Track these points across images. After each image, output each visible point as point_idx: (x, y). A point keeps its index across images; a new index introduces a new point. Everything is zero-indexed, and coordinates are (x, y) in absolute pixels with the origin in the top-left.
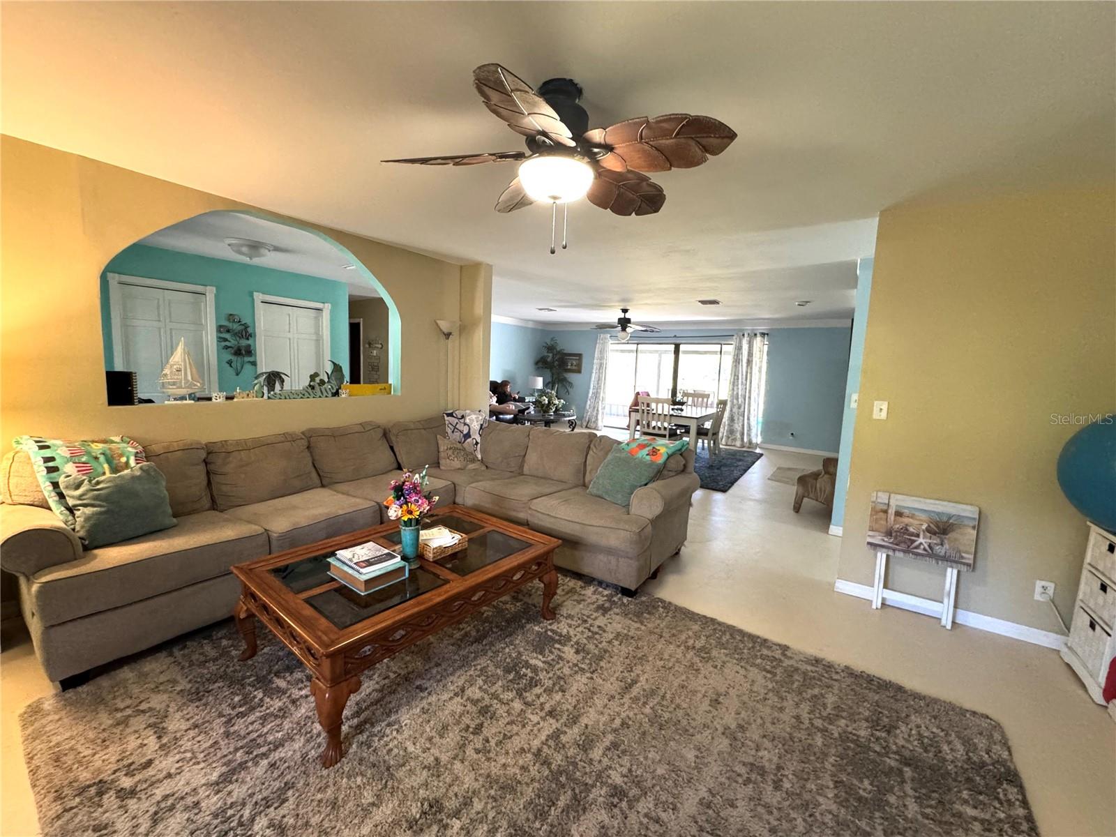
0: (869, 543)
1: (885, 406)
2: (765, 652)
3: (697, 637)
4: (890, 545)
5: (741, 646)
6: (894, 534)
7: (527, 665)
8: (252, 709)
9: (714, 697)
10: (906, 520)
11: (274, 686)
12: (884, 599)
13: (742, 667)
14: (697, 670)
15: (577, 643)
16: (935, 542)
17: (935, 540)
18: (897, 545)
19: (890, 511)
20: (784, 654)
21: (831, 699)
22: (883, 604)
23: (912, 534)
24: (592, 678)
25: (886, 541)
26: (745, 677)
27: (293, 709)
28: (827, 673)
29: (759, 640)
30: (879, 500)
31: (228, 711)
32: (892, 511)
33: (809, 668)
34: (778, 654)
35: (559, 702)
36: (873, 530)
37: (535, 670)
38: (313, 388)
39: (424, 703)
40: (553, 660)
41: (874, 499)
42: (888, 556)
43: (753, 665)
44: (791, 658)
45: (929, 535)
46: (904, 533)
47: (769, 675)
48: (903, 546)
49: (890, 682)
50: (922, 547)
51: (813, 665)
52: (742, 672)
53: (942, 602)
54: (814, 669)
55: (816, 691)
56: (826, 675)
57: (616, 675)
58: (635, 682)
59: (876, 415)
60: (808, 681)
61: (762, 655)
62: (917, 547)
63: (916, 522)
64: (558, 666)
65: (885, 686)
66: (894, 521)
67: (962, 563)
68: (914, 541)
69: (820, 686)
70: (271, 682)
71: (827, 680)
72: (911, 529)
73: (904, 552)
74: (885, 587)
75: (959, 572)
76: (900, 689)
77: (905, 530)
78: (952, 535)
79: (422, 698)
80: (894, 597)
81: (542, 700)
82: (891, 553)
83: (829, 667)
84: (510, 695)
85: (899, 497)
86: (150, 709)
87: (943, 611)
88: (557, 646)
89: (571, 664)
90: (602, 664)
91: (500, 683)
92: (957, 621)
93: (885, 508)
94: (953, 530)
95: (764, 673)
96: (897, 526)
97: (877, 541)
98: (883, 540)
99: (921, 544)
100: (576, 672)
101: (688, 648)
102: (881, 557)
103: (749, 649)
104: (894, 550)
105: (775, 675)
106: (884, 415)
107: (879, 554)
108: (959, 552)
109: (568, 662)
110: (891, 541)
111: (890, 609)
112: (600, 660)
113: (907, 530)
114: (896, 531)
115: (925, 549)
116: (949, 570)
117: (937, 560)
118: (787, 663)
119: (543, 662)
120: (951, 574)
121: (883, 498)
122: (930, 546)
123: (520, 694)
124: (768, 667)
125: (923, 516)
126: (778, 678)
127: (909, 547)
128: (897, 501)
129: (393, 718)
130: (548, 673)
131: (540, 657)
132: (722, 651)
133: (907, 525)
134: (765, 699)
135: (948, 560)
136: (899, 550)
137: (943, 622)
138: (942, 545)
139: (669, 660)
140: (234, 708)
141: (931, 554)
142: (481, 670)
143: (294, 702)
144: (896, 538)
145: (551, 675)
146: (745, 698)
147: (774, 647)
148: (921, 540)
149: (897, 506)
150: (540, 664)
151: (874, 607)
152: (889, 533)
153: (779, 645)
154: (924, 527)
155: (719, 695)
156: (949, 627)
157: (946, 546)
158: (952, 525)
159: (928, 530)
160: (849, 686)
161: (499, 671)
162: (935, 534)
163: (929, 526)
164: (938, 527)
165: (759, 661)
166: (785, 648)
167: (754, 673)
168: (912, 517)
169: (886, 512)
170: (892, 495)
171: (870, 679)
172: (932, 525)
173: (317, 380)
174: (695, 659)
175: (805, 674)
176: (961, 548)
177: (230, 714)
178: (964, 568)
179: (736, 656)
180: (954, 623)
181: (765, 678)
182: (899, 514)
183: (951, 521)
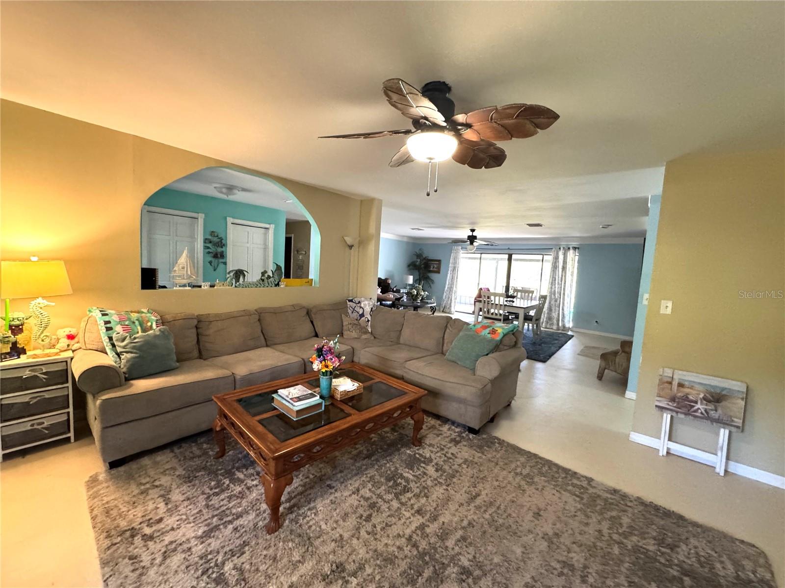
0: (656, 406)
1: (670, 304)
2: (575, 481)
3: (524, 467)
4: (674, 408)
5: (557, 475)
6: (677, 400)
7: (402, 477)
8: (223, 491)
9: (537, 511)
10: (687, 390)
11: (236, 477)
12: (668, 449)
13: (557, 491)
14: (523, 491)
15: (437, 464)
16: (710, 408)
17: (710, 407)
18: (679, 408)
19: (674, 383)
20: (589, 484)
21: (626, 520)
22: (668, 453)
23: (692, 401)
24: (447, 490)
25: (672, 406)
26: (560, 498)
27: (248, 493)
28: (623, 500)
29: (570, 472)
30: (666, 374)
31: (208, 491)
32: (675, 383)
33: (609, 496)
34: (585, 484)
35: (424, 505)
36: (660, 397)
37: (407, 480)
38: (263, 280)
39: (332, 497)
40: (420, 474)
41: (661, 373)
42: (672, 417)
43: (566, 490)
44: (595, 487)
45: (705, 402)
46: (685, 400)
47: (578, 499)
48: (684, 410)
49: (673, 512)
50: (700, 411)
51: (612, 494)
52: (557, 494)
53: (716, 454)
54: (613, 497)
55: (614, 513)
56: (622, 502)
57: (465, 489)
58: (478, 495)
59: (663, 311)
60: (608, 505)
61: (572, 483)
62: (696, 411)
63: (694, 392)
64: (423, 480)
65: (668, 514)
66: (677, 390)
67: (732, 426)
68: (693, 406)
69: (618, 510)
70: (234, 474)
71: (622, 506)
72: (691, 397)
73: (686, 414)
74: (670, 439)
75: (730, 433)
76: (681, 518)
77: (686, 398)
78: (723, 403)
79: (331, 493)
80: (676, 448)
81: (412, 502)
82: (674, 414)
83: (624, 496)
84: (390, 497)
85: (680, 372)
86: (161, 485)
87: (718, 462)
88: (423, 465)
89: (432, 479)
90: (455, 480)
91: (383, 488)
92: (729, 470)
93: (670, 380)
94: (725, 400)
95: (574, 497)
96: (679, 394)
97: (663, 404)
98: (668, 404)
99: (699, 409)
100: (436, 485)
101: (517, 474)
102: (667, 417)
103: (563, 478)
104: (677, 412)
105: (582, 499)
106: (669, 311)
107: (665, 415)
108: (731, 417)
109: (430, 477)
110: (675, 405)
111: (673, 457)
112: (453, 478)
113: (688, 398)
114: (679, 398)
115: (702, 413)
116: (722, 430)
117: (711, 421)
118: (591, 491)
119: (413, 476)
120: (724, 434)
121: (668, 372)
122: (706, 411)
123: (397, 496)
124: (577, 493)
125: (701, 388)
126: (585, 501)
127: (689, 411)
128: (679, 376)
129: (312, 505)
130: (416, 483)
131: (411, 472)
132: (543, 478)
133: (688, 394)
134: (575, 516)
135: (722, 422)
136: (681, 413)
137: (717, 470)
138: (716, 410)
139: (502, 482)
140: (211, 489)
141: (706, 416)
142: (370, 478)
143: (248, 488)
144: (678, 403)
145: (418, 485)
146: (560, 514)
147: (582, 479)
148: (699, 406)
149: (680, 379)
150: (411, 477)
151: (661, 454)
152: (673, 399)
153: (586, 477)
154: (702, 396)
155: (540, 510)
156: (722, 474)
157: (720, 411)
158: (725, 395)
159: (704, 399)
160: (639, 512)
161: (382, 480)
162: (709, 401)
163: (705, 395)
164: (712, 397)
165: (570, 488)
166: (590, 480)
167: (566, 496)
168: (692, 388)
169: (670, 383)
170: (676, 371)
171: (657, 508)
172: (707, 395)
173: (266, 275)
174: (522, 482)
175: (606, 500)
176: (732, 414)
177: (209, 493)
178: (734, 429)
179: (553, 483)
180: (726, 471)
181: (575, 500)
182: (681, 385)
183: (724, 393)
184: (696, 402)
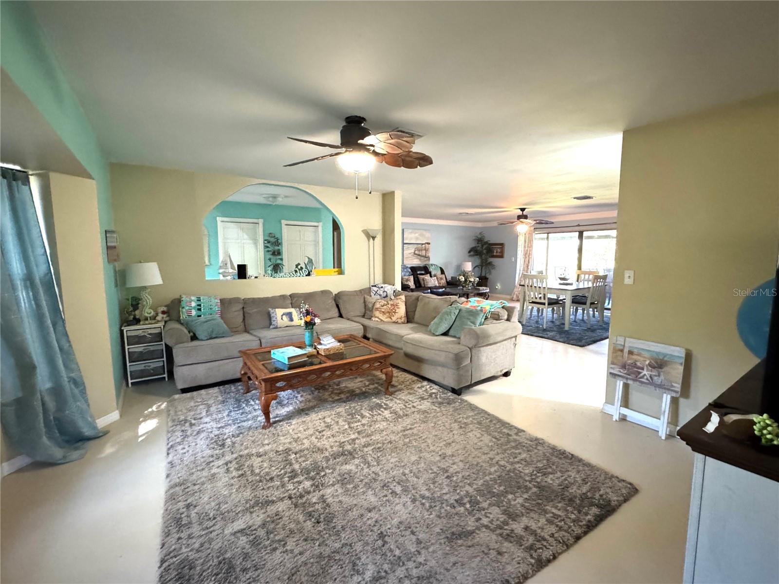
0: (610, 373)
4: (625, 375)
6: (627, 367)
7: (361, 414)
8: (240, 410)
10: (635, 357)
11: (250, 403)
12: (623, 415)
16: (654, 374)
18: (629, 375)
22: (622, 419)
23: (639, 368)
24: (390, 424)
27: (253, 412)
30: (618, 342)
31: (231, 408)
32: (626, 350)
36: (613, 364)
37: (363, 416)
41: (615, 342)
42: (625, 384)
45: (650, 368)
48: (633, 376)
50: (645, 377)
62: (642, 378)
63: (642, 359)
64: (376, 417)
66: (628, 357)
67: (672, 390)
68: (640, 373)
72: (638, 364)
73: (633, 380)
77: (634, 365)
78: (665, 369)
82: (625, 381)
85: (632, 340)
86: (207, 404)
87: (660, 426)
91: (342, 418)
93: (622, 348)
94: (667, 366)
96: (629, 361)
97: (616, 371)
98: (620, 372)
102: (620, 384)
104: (627, 379)
107: (618, 382)
108: (671, 382)
110: (626, 372)
114: (629, 365)
115: (647, 379)
116: (665, 395)
117: (655, 387)
120: (667, 399)
121: (621, 340)
122: (651, 377)
125: (647, 355)
127: (637, 377)
128: (630, 343)
133: (636, 361)
135: (664, 387)
136: (630, 379)
137: (660, 434)
138: (659, 376)
141: (651, 382)
144: (629, 369)
148: (645, 372)
149: (630, 347)
151: (614, 419)
152: (624, 366)
154: (647, 362)
157: (662, 377)
158: (666, 361)
159: (649, 365)
162: (654, 368)
163: (650, 362)
164: (657, 363)
168: (639, 355)
169: (622, 351)
170: (627, 339)
172: (653, 361)
173: (299, 267)
176: (672, 379)
182: (631, 353)
183: (665, 359)
184: (643, 369)
